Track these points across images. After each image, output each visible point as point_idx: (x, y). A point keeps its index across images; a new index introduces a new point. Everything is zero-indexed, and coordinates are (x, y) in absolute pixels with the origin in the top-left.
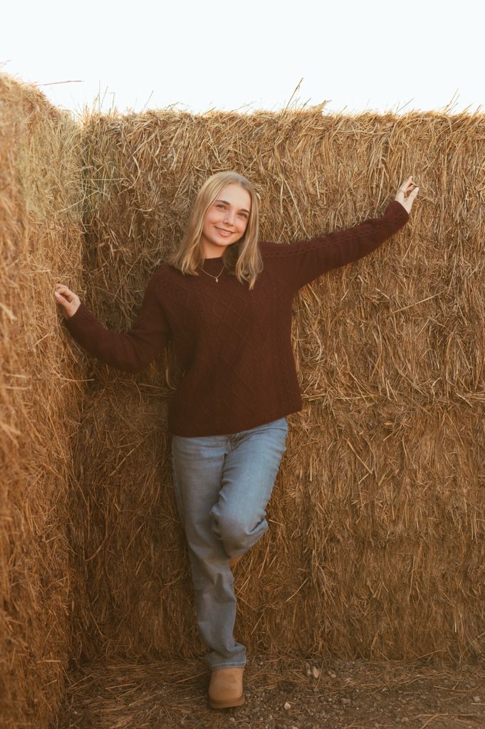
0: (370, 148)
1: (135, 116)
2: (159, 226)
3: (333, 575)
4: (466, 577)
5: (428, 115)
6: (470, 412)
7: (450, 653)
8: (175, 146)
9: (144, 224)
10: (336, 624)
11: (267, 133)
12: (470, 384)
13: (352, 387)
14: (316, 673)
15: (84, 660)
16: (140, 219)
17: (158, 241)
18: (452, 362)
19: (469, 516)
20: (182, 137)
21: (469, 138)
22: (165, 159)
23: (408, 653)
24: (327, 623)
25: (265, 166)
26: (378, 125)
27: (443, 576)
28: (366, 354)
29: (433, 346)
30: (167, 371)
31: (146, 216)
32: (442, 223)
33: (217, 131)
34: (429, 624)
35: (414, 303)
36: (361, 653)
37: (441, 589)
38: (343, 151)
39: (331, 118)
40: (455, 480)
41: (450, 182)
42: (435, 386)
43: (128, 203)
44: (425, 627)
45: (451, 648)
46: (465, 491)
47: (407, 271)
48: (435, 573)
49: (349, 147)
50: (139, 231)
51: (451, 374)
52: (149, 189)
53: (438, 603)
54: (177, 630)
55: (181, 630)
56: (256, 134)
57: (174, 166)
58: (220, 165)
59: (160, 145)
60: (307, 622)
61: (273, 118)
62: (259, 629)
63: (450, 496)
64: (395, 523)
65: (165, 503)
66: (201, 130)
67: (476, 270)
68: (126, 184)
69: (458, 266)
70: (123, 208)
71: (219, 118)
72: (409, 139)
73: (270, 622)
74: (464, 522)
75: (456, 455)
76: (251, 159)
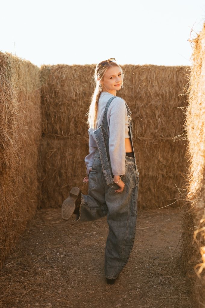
12: (141, 135)
15: (41, 208)
16: (55, 92)
17: (60, 98)
18: (137, 129)
20: (66, 71)
21: (140, 71)
31: (57, 91)
32: (133, 93)
41: (135, 82)
50: (55, 95)
51: (136, 132)
57: (64, 78)
67: (142, 105)
68: (52, 83)
69: (138, 104)
70: (51, 89)
75: (138, 154)
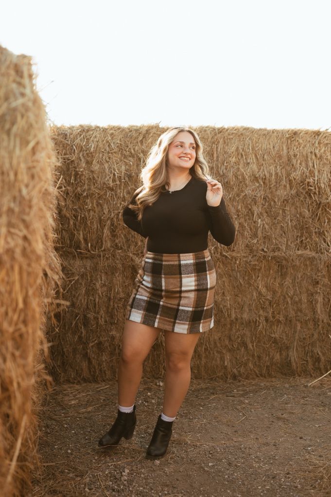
1: (73, 127)
2: (85, 177)
4: (230, 339)
5: (207, 127)
6: (230, 261)
7: (224, 375)
8: (93, 141)
9: (78, 176)
11: (134, 134)
14: (161, 384)
19: (230, 309)
22: (88, 147)
23: (204, 376)
25: (134, 149)
27: (220, 339)
30: (89, 245)
33: (112, 134)
34: (214, 362)
37: (219, 345)
39: (164, 128)
40: (223, 293)
42: (213, 250)
43: (70, 166)
44: (212, 363)
45: (224, 373)
46: (228, 298)
48: (216, 338)
52: (81, 160)
53: (218, 352)
54: (95, 368)
55: (97, 368)
56: (130, 136)
58: (113, 149)
59: (85, 140)
60: (156, 362)
61: (138, 128)
63: (222, 301)
66: (104, 134)
71: (113, 128)
74: (228, 313)
76: (128, 146)
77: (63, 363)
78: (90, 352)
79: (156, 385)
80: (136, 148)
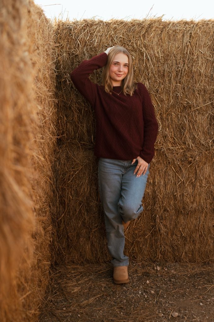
0: (183, 36)
1: (78, 22)
3: (165, 226)
5: (209, 21)
8: (96, 35)
10: (167, 247)
11: (137, 29)
13: (174, 144)
14: (159, 268)
22: (91, 41)
23: (198, 259)
24: (163, 247)
25: (136, 44)
26: (187, 25)
28: (181, 128)
29: (210, 125)
30: (92, 136)
33: (115, 28)
34: (207, 247)
35: (202, 105)
36: (177, 260)
38: (171, 37)
39: (166, 22)
42: (211, 143)
43: (75, 61)
44: (205, 248)
47: (199, 91)
48: (210, 225)
49: (174, 35)
52: (84, 55)
53: (211, 238)
54: (97, 251)
56: (133, 30)
59: (89, 35)
60: (154, 247)
61: (140, 22)
62: (133, 250)
64: (192, 203)
65: (92, 195)
66: (107, 28)
71: (116, 22)
72: (201, 31)
73: (138, 247)
76: (130, 41)
77: (68, 246)
78: (93, 236)
79: (154, 269)
80: (139, 43)
